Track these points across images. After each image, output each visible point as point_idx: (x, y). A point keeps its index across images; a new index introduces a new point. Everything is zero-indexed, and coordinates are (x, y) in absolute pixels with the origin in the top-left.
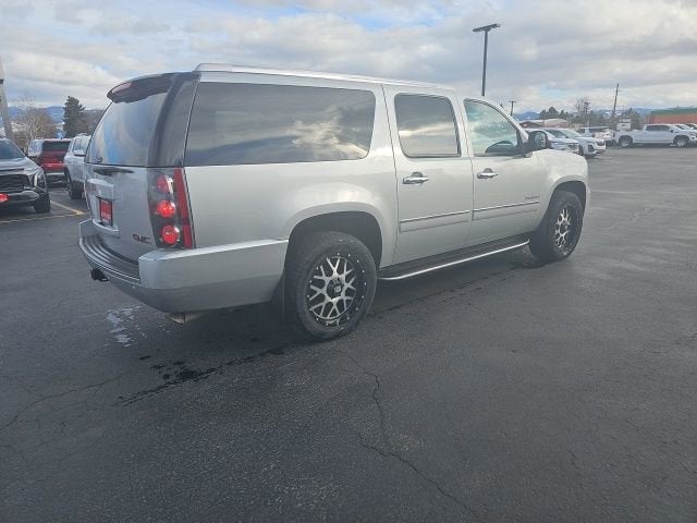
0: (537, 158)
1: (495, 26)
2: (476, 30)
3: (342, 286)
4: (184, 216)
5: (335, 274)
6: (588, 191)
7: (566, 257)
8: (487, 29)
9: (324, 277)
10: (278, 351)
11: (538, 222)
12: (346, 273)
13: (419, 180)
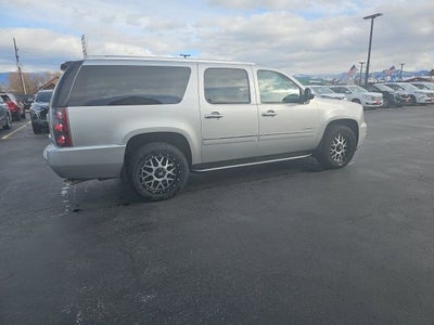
0: (315, 104)
1: (379, 15)
2: (365, 18)
3: (165, 173)
4: (66, 131)
5: (160, 165)
6: (362, 125)
7: (341, 167)
8: (373, 17)
9: (152, 167)
10: (126, 205)
11: (317, 144)
12: (167, 165)
13: (216, 116)
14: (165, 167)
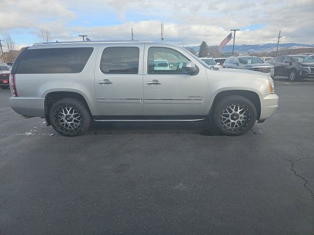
7: (234, 135)
13: (107, 82)
14: (72, 115)
